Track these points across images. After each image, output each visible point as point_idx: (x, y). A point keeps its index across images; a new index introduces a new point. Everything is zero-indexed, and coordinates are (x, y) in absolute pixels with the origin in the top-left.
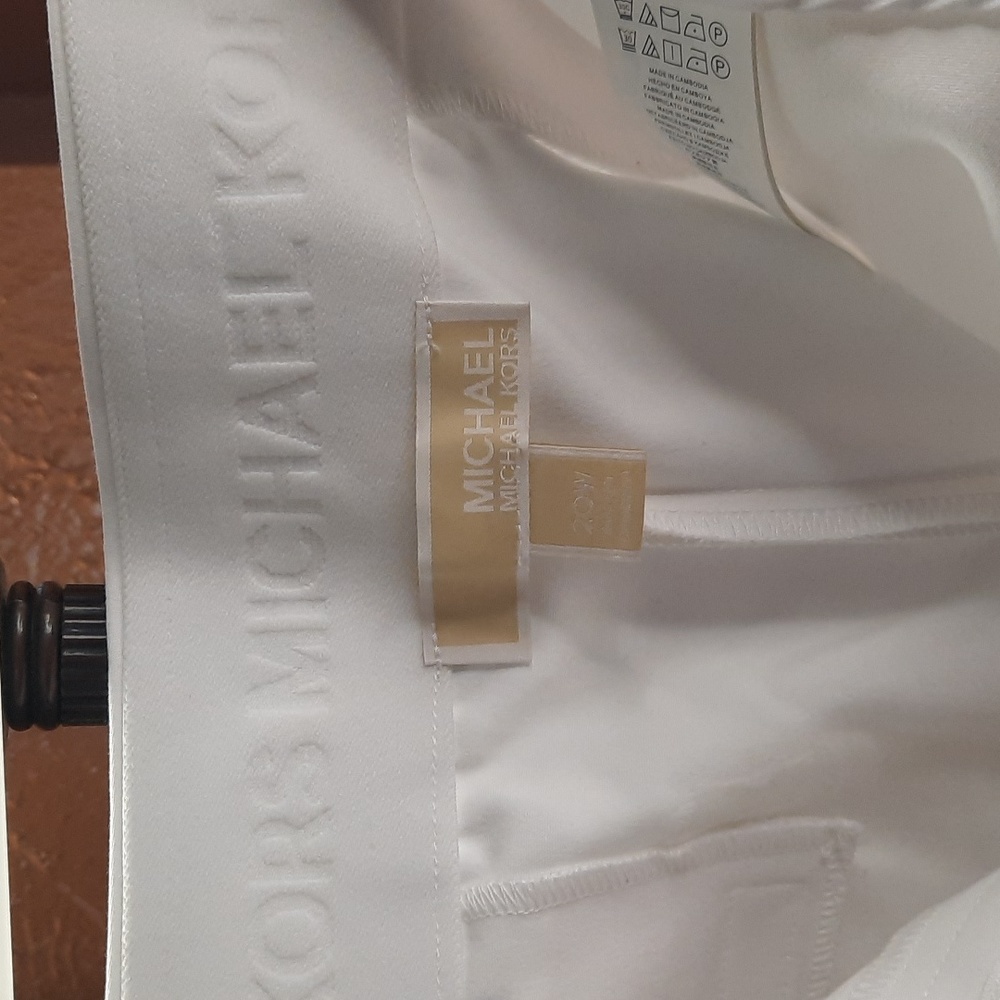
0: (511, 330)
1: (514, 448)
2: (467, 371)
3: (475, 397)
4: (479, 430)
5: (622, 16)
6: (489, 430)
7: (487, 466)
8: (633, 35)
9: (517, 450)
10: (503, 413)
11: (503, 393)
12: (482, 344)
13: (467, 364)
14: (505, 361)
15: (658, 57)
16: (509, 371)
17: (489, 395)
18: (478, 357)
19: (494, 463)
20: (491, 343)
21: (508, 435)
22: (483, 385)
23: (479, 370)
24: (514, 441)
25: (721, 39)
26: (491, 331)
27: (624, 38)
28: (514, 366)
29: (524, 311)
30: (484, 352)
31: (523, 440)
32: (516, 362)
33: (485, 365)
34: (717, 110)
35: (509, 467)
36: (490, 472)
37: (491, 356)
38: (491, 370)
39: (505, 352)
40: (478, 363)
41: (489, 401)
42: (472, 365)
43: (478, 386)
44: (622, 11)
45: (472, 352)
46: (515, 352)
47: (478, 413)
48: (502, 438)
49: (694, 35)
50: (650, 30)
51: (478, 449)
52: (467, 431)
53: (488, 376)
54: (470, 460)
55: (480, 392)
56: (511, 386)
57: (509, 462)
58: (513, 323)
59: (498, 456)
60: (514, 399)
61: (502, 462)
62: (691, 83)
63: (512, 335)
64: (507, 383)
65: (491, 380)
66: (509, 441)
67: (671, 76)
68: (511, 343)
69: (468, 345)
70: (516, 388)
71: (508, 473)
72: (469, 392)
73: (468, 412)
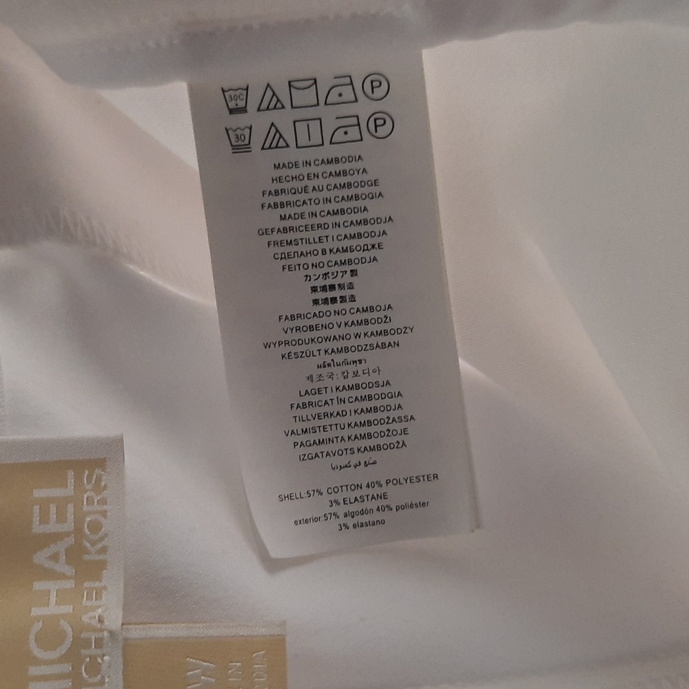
0: (98, 471)
1: (102, 630)
2: (37, 528)
3: (49, 564)
4: (53, 609)
5: (231, 111)
6: (67, 609)
7: (61, 660)
8: (247, 132)
9: (106, 634)
10: (86, 585)
11: (87, 557)
12: (57, 492)
13: (36, 519)
14: (90, 513)
15: (288, 146)
16: (95, 527)
17: (68, 562)
18: (53, 508)
19: (72, 656)
20: (69, 491)
21: (91, 614)
22: (60, 547)
23: (52, 527)
24: (101, 620)
25: (379, 93)
26: (71, 474)
27: (233, 139)
28: (102, 520)
29: (116, 445)
30: (61, 503)
31: (114, 619)
32: (104, 514)
33: (61, 518)
34: (375, 183)
35: (93, 658)
36: (67, 668)
37: (71, 508)
38: (69, 526)
39: (90, 501)
40: (53, 516)
41: (69, 570)
42: (44, 519)
43: (53, 549)
44: (232, 105)
45: (44, 503)
46: (103, 502)
47: (52, 586)
48: (85, 619)
49: (341, 99)
50: (273, 116)
51: (50, 638)
52: (35, 612)
53: (68, 534)
54: (38, 652)
55: (55, 557)
56: (100, 546)
57: (93, 650)
58: (100, 463)
59: (79, 643)
60: (102, 565)
61: (83, 652)
62: (337, 161)
63: (99, 479)
64: (93, 543)
65: (71, 540)
66: (94, 622)
67: (308, 163)
68: (98, 489)
69: (39, 493)
70: (104, 550)
71: (94, 668)
72: (40, 558)
73: (39, 586)
